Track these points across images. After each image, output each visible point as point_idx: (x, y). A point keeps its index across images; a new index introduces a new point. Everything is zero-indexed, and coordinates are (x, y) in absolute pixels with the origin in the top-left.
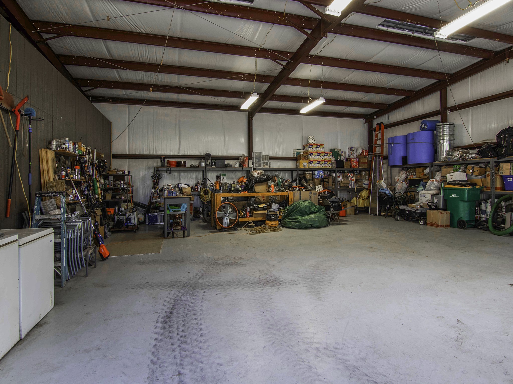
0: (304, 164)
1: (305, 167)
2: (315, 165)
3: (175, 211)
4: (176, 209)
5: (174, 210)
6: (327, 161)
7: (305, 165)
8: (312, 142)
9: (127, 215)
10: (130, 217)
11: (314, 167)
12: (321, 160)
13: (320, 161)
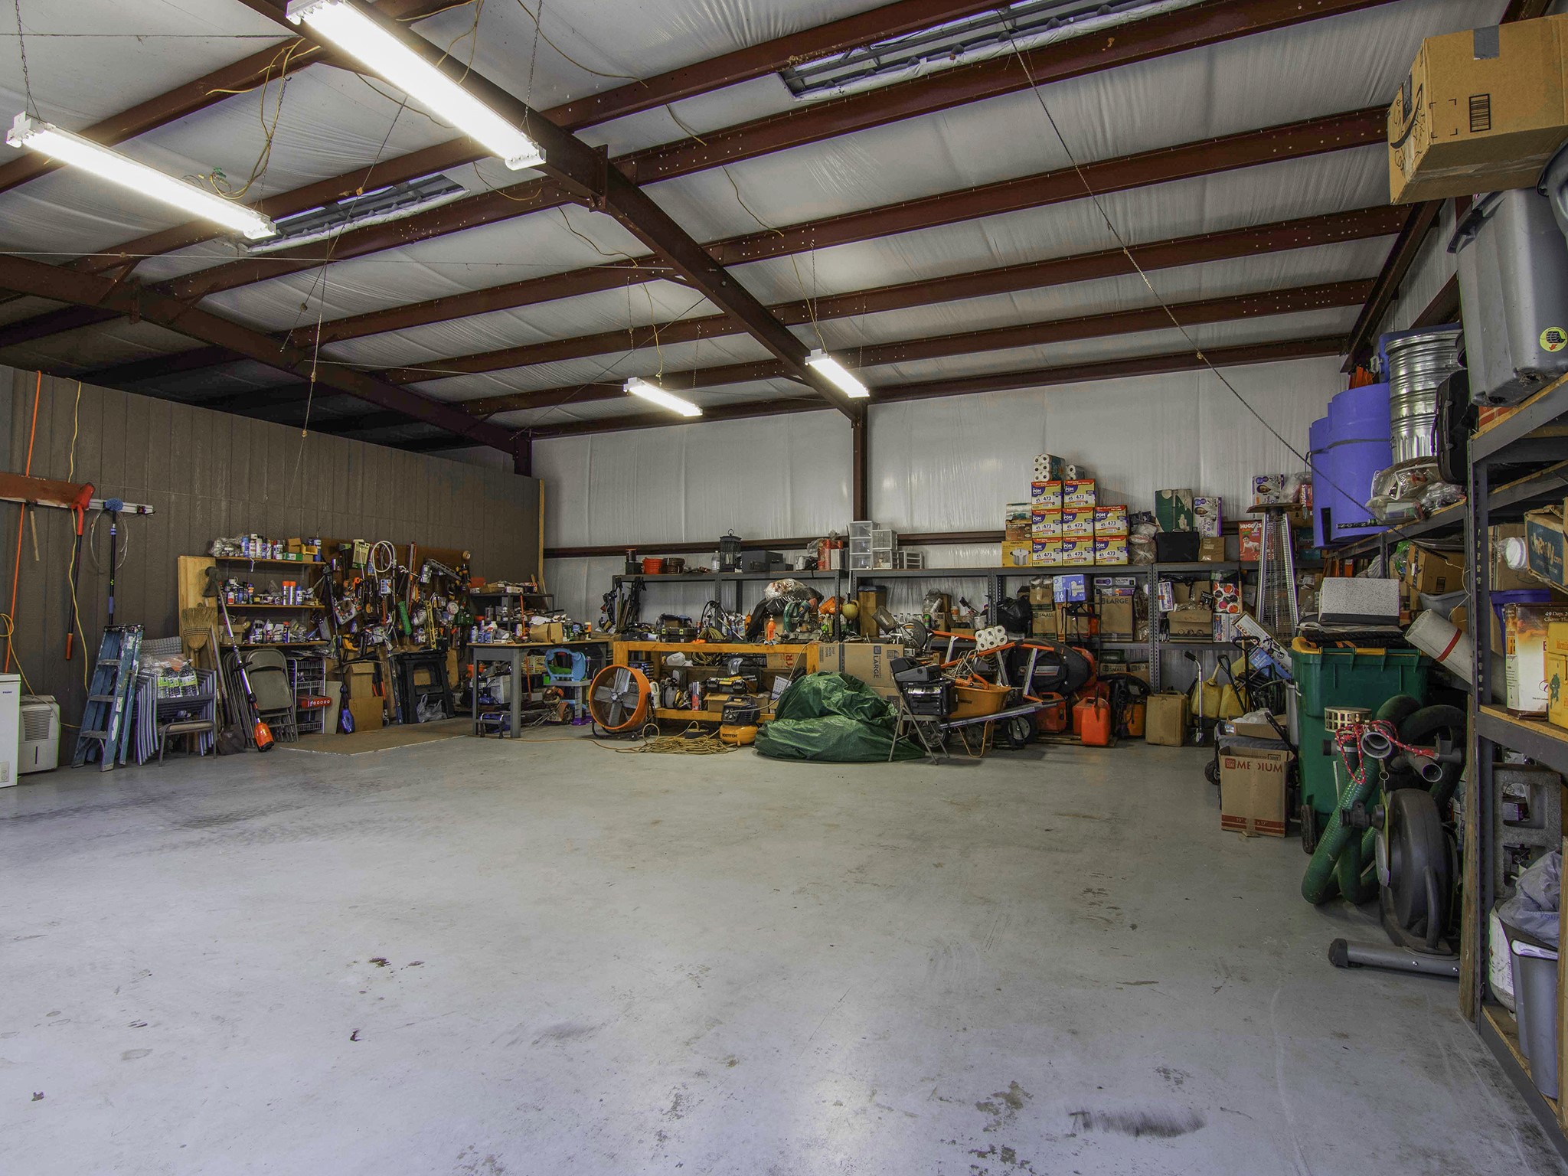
0: (1016, 552)
1: (1021, 564)
2: (1054, 555)
3: (560, 679)
4: (563, 676)
5: (558, 676)
6: (1105, 539)
7: (1021, 557)
8: (1045, 477)
9: (489, 680)
10: (492, 685)
11: (1051, 563)
12: (1079, 538)
13: (1073, 540)
